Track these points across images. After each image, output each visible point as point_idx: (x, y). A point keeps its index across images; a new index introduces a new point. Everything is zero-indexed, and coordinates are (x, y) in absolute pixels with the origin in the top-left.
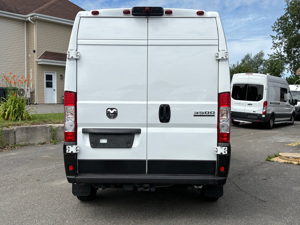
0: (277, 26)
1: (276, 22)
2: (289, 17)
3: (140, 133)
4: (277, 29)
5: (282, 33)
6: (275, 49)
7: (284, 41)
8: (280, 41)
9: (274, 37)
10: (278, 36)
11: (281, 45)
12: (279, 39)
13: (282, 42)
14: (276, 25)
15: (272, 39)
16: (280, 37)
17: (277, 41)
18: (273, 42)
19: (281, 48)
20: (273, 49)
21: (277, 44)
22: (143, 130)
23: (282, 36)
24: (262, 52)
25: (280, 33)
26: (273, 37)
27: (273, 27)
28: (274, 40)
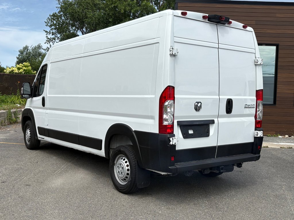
0: (50, 22)
1: (48, 18)
2: (62, 15)
3: (214, 123)
4: (50, 25)
5: (55, 29)
6: (49, 43)
7: (57, 37)
8: (53, 36)
9: (48, 32)
10: (51, 31)
11: (54, 40)
12: (53, 35)
13: (55, 38)
14: (49, 20)
15: (46, 33)
16: (53, 32)
17: (50, 36)
18: (47, 37)
19: (54, 43)
20: (47, 43)
21: (50, 39)
22: (216, 120)
23: (54, 32)
24: (41, 45)
25: (53, 29)
26: (46, 32)
27: (46, 23)
28: (47, 35)
